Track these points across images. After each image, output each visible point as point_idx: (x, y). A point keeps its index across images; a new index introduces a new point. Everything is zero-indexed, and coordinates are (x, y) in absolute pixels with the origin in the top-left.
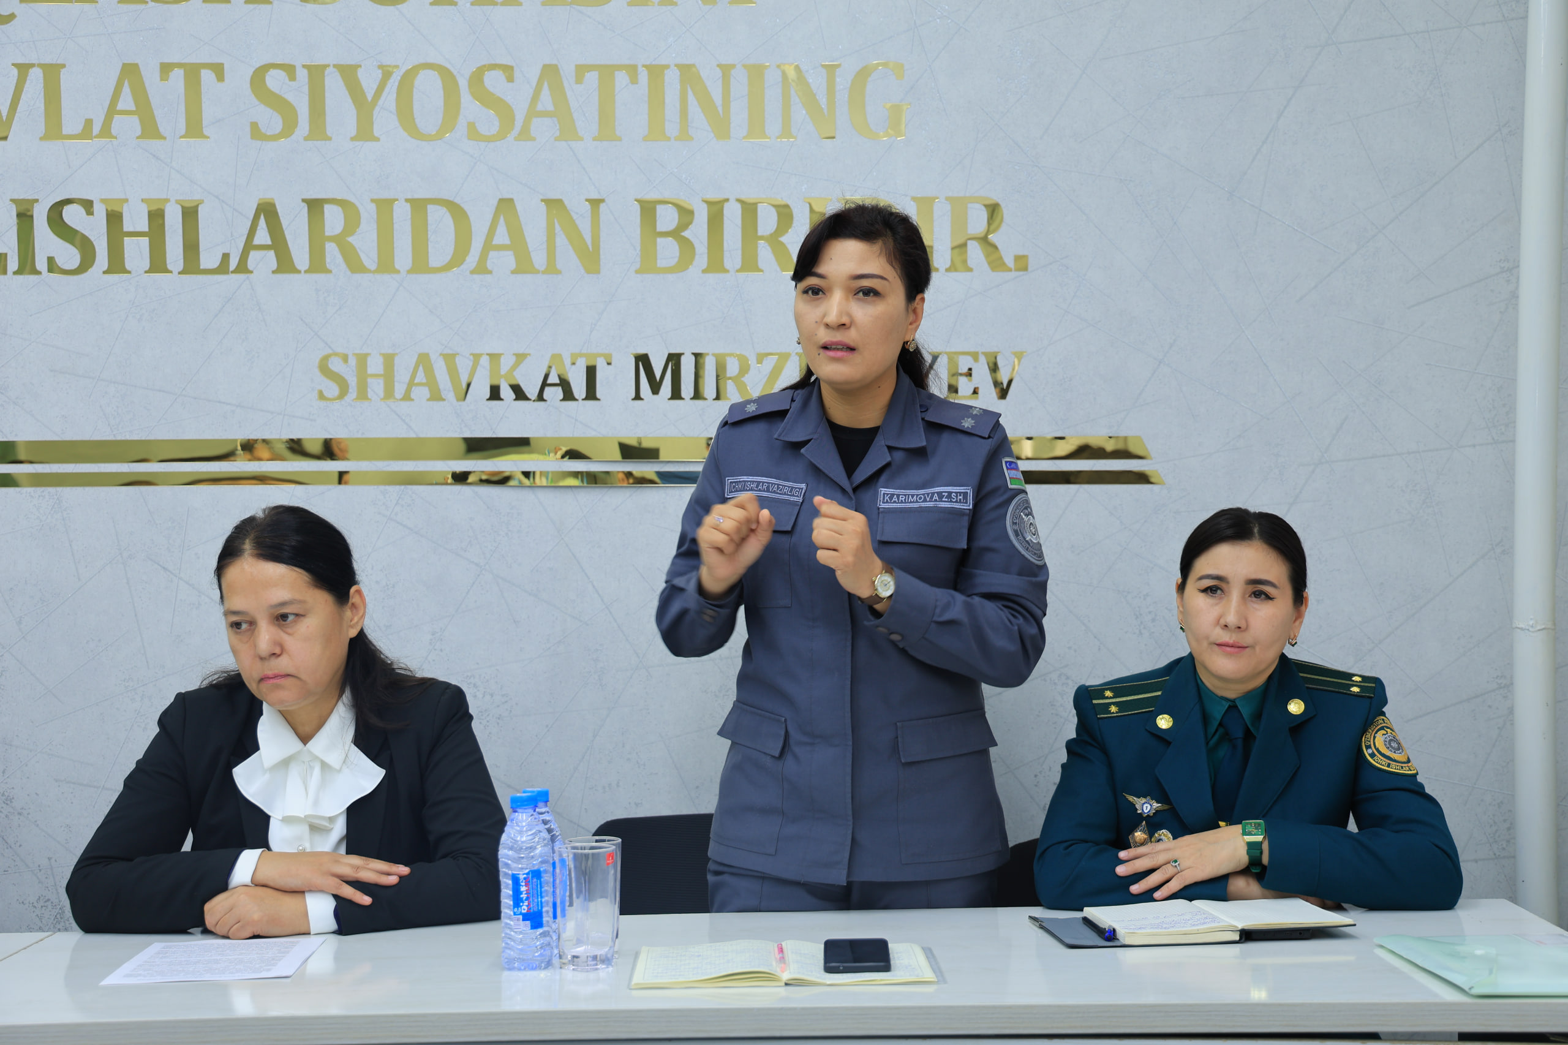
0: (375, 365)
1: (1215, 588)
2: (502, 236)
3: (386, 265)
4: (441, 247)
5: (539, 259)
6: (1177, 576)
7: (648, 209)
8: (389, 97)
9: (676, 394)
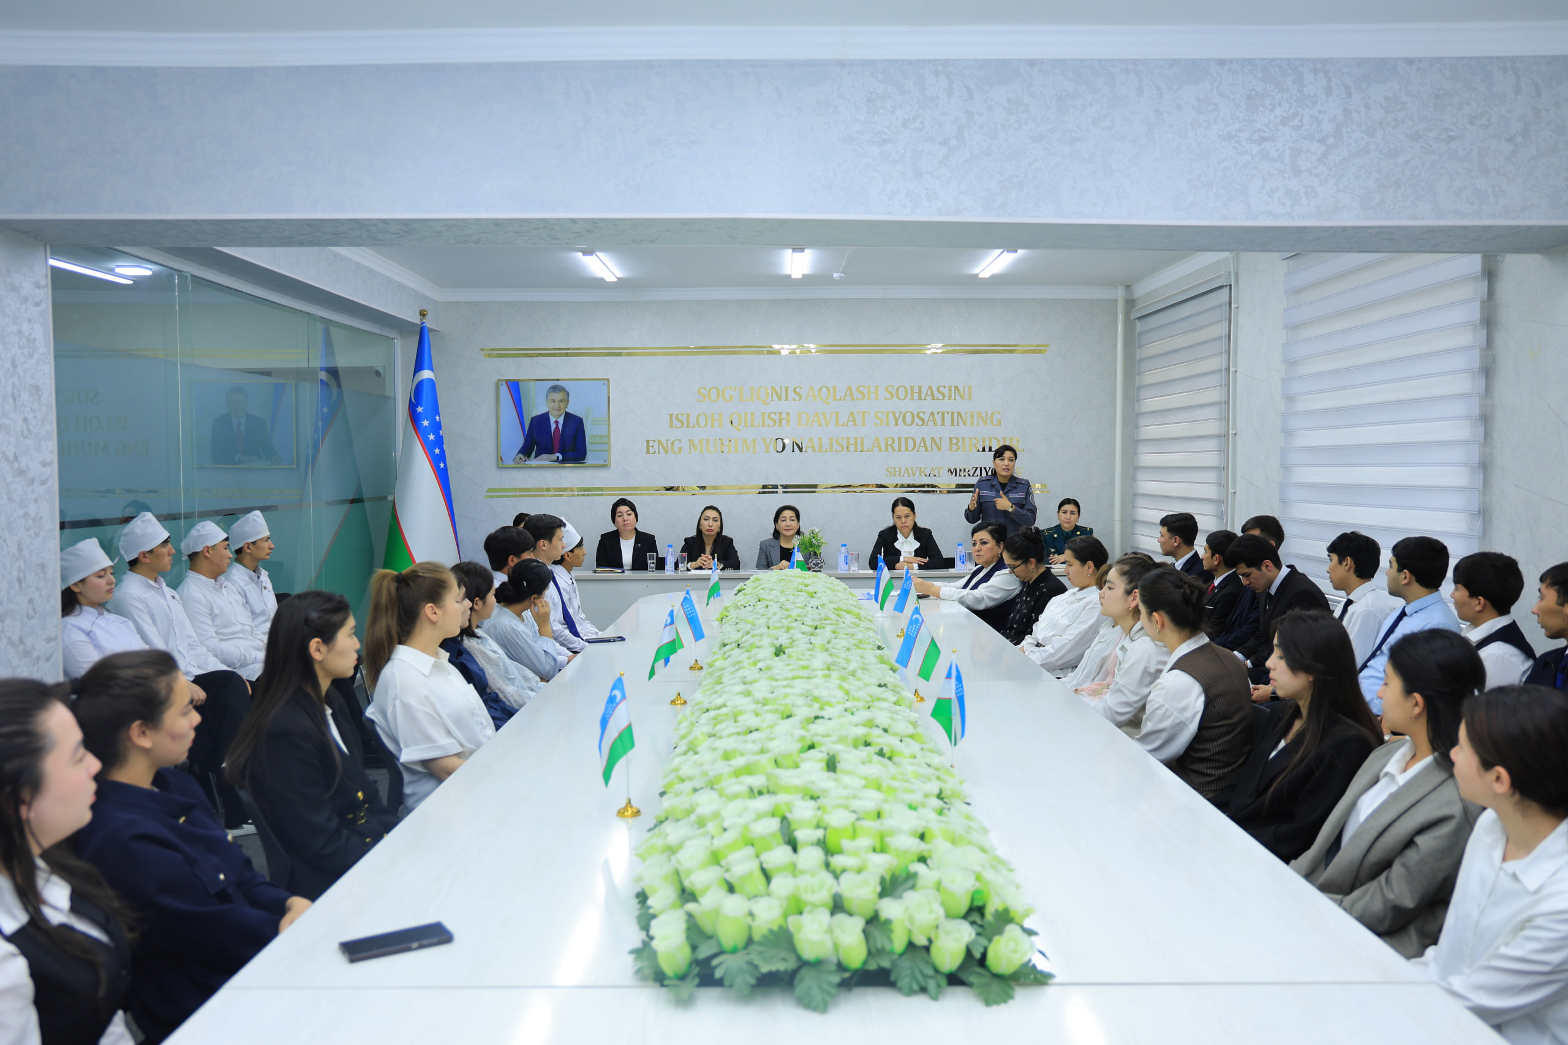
0: (897, 470)
1: (1065, 512)
2: (922, 445)
3: (900, 450)
4: (910, 447)
5: (929, 449)
6: (1057, 510)
7: (951, 439)
8: (901, 418)
9: (956, 475)
